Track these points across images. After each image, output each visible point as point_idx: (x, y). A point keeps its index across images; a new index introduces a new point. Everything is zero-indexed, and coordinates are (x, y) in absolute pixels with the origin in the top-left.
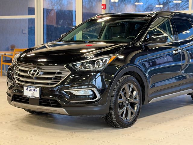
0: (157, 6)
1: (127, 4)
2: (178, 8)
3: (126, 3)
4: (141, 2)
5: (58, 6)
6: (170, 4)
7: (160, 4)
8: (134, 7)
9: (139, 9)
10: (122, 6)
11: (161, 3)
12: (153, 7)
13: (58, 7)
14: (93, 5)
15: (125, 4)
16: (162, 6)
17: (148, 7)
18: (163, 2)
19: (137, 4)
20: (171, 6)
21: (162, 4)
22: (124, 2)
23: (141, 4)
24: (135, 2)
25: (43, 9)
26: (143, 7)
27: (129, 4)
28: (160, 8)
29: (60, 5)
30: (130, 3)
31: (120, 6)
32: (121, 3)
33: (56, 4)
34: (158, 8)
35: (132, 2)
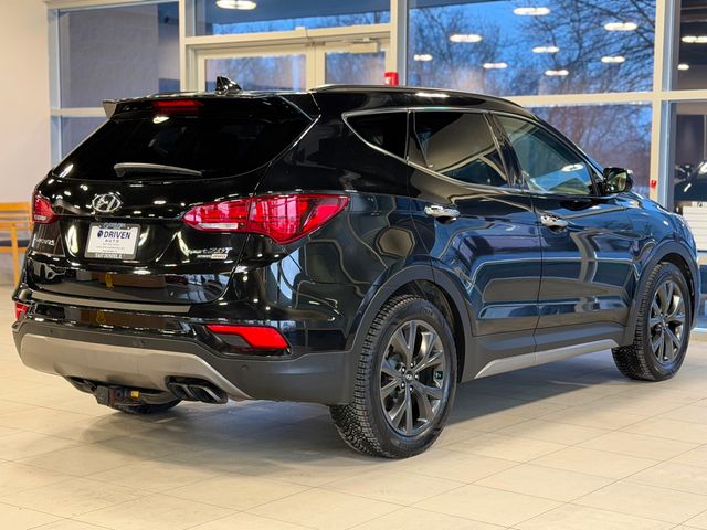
0: (550, 73)
1: (457, 67)
2: (614, 79)
3: (455, 64)
4: (501, 61)
5: (247, 72)
6: (590, 66)
7: (558, 68)
8: (480, 75)
9: (493, 82)
10: (442, 73)
11: (563, 65)
12: (539, 77)
13: (246, 76)
14: (355, 68)
15: (451, 65)
16: (564, 73)
17: (523, 76)
18: (569, 59)
19: (488, 66)
20: (593, 74)
21: (566, 67)
22: (449, 61)
23: (503, 66)
24: (483, 62)
25: (206, 83)
26: (507, 75)
27: (463, 67)
28: (560, 77)
29: (252, 71)
30: (467, 64)
31: (438, 74)
32: (439, 63)
33: (240, 67)
34: (553, 77)
35: (473, 61)
